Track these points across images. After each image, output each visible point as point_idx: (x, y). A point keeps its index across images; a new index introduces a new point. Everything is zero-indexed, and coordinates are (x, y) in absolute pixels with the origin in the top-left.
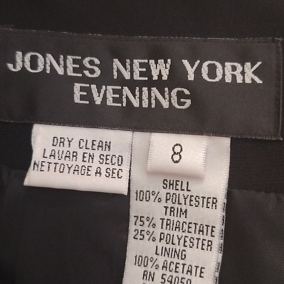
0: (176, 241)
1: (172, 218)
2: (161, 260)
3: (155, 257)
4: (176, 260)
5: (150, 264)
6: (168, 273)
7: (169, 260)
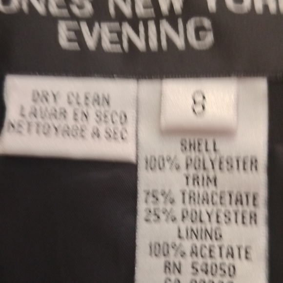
0: (205, 217)
1: (196, 189)
2: (187, 245)
3: (178, 242)
4: (208, 242)
5: (172, 251)
6: (200, 261)
7: (199, 244)
